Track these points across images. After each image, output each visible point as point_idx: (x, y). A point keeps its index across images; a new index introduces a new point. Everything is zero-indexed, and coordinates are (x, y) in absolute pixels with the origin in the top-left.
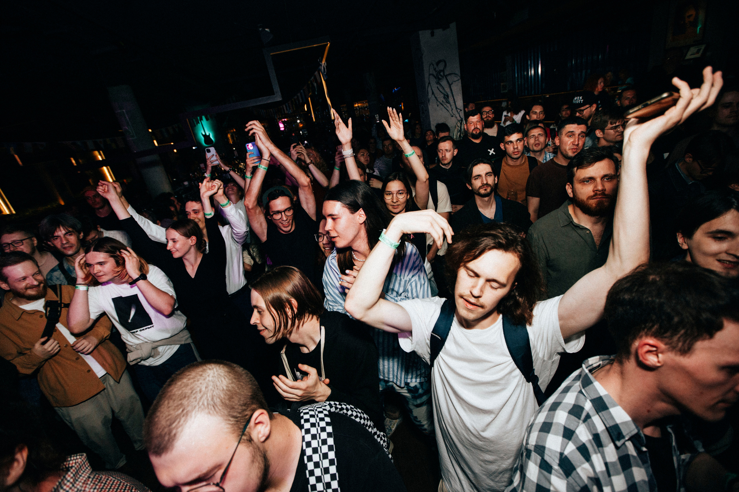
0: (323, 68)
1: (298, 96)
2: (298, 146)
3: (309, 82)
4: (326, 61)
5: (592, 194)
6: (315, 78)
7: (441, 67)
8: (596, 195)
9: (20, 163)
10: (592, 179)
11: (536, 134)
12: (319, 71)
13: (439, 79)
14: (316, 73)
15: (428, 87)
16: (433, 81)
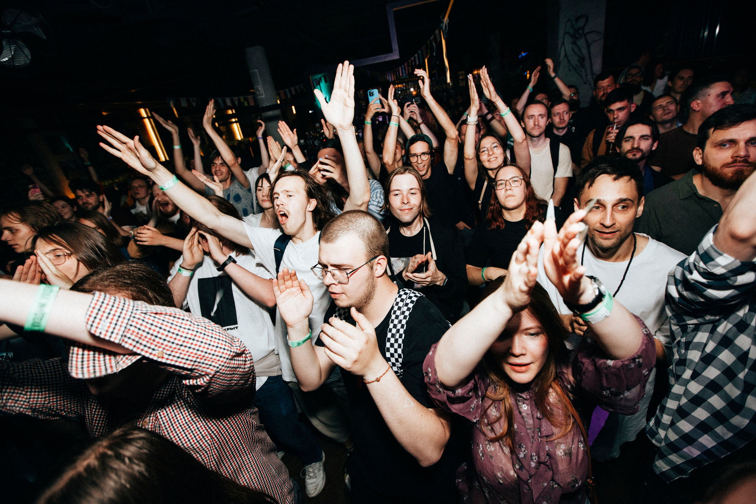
0: (444, 26)
1: (415, 58)
2: (412, 105)
3: (428, 42)
4: (449, 17)
5: (730, 160)
6: (435, 38)
7: (581, 23)
8: (735, 161)
9: (177, 116)
10: (733, 142)
11: (664, 104)
12: (440, 29)
13: (577, 38)
14: (437, 31)
15: (561, 48)
16: (568, 40)
